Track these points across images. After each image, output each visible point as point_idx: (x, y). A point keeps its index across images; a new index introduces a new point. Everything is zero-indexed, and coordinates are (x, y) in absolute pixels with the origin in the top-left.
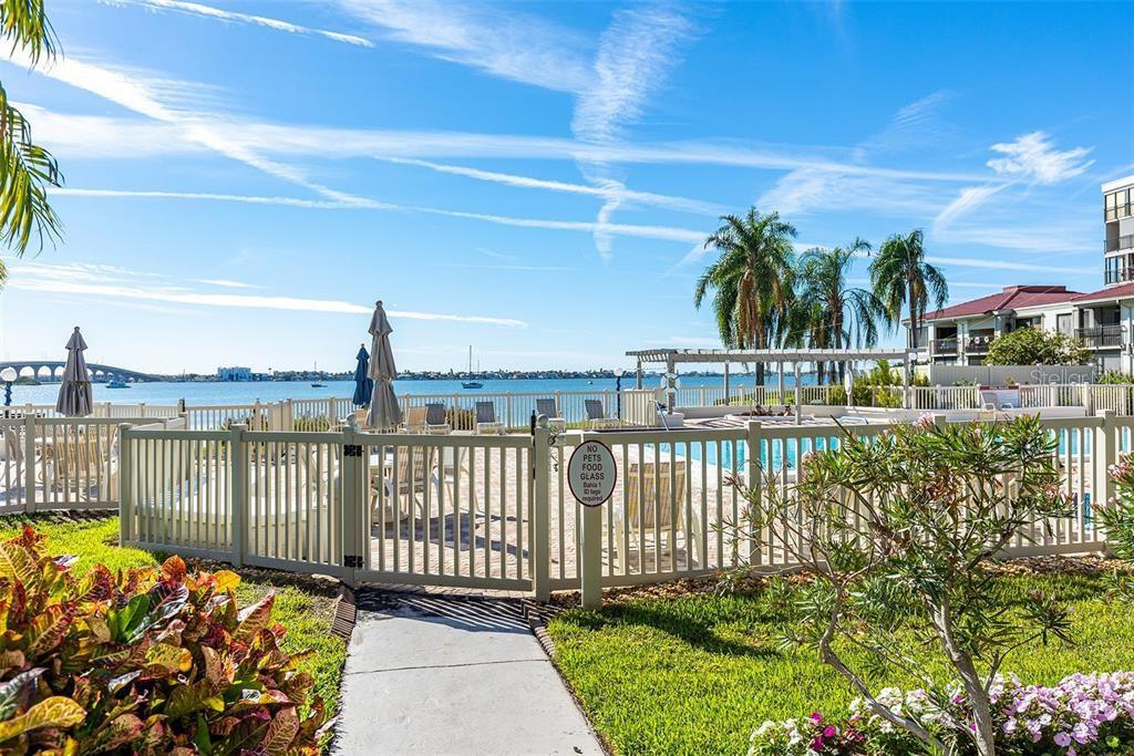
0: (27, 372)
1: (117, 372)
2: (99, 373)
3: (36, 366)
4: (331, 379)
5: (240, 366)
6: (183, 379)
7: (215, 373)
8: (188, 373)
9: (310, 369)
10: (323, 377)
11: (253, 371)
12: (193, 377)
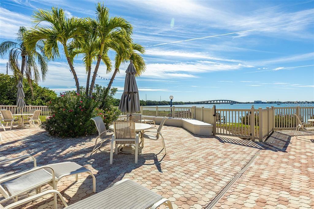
0: (218, 102)
1: (234, 102)
2: (230, 102)
3: (220, 101)
4: (282, 103)
5: (259, 100)
6: (247, 103)
7: (254, 102)
8: (248, 102)
9: (277, 101)
10: (280, 103)
11: (262, 101)
12: (249, 103)
